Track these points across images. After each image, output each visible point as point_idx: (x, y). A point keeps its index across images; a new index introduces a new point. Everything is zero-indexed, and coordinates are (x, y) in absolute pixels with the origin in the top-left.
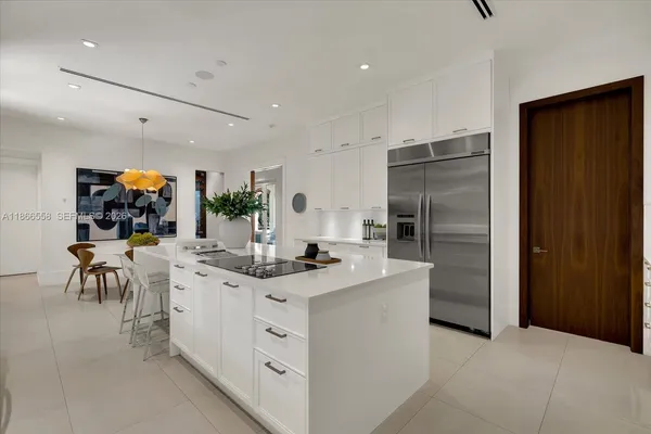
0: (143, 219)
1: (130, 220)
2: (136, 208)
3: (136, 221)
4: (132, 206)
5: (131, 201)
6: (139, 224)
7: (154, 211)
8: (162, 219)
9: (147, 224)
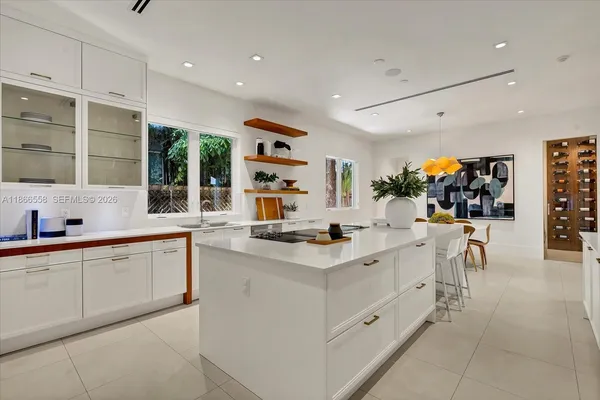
0: (477, 201)
1: (465, 202)
2: (471, 190)
3: (470, 202)
4: (466, 189)
5: (466, 184)
6: (473, 206)
7: (488, 193)
8: (496, 200)
9: (481, 206)
